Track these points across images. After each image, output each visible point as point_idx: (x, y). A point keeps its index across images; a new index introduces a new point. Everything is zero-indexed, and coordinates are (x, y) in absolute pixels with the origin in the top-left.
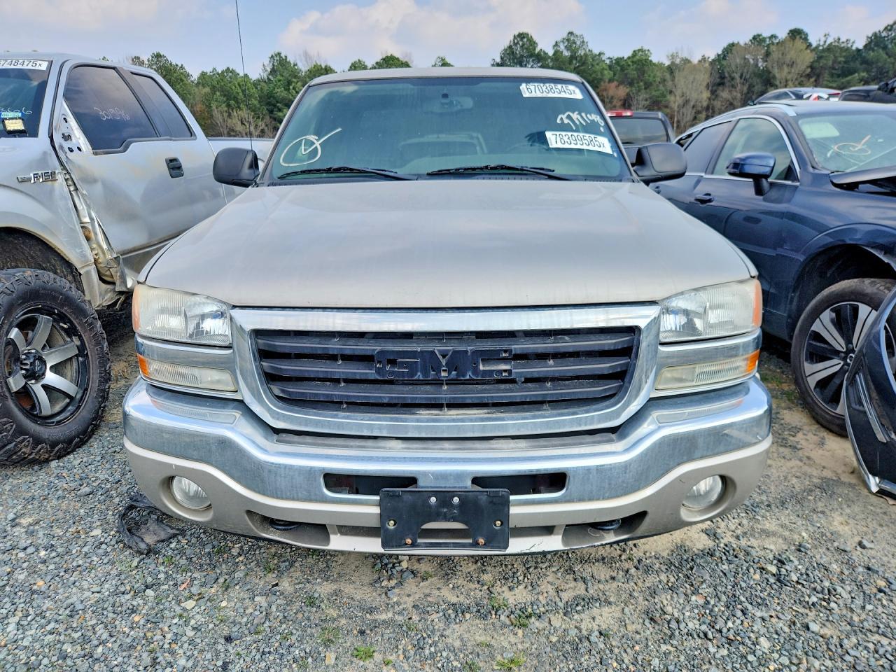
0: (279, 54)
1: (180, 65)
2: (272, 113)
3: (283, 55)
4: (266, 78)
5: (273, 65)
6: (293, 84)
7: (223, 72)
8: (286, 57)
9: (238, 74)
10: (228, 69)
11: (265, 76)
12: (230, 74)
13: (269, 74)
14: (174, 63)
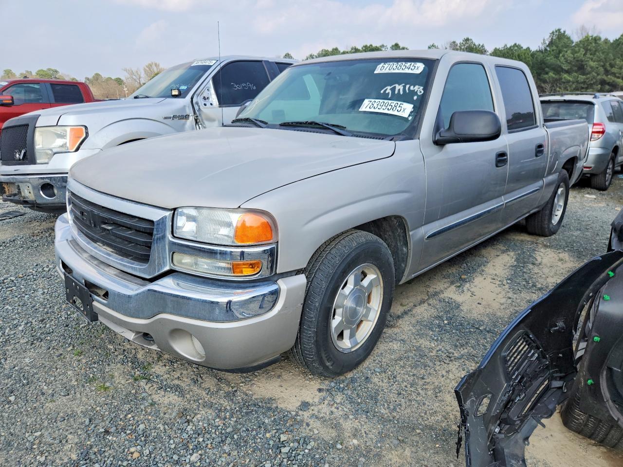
0: (559, 30)
1: (481, 45)
2: (540, 76)
3: (562, 31)
4: (543, 49)
5: (552, 38)
6: (563, 53)
7: (510, 47)
8: (565, 32)
9: (522, 48)
10: (515, 44)
11: (543, 47)
12: (516, 48)
13: (547, 46)
14: (477, 44)
